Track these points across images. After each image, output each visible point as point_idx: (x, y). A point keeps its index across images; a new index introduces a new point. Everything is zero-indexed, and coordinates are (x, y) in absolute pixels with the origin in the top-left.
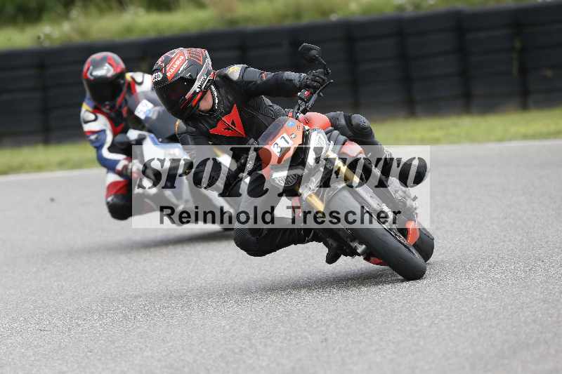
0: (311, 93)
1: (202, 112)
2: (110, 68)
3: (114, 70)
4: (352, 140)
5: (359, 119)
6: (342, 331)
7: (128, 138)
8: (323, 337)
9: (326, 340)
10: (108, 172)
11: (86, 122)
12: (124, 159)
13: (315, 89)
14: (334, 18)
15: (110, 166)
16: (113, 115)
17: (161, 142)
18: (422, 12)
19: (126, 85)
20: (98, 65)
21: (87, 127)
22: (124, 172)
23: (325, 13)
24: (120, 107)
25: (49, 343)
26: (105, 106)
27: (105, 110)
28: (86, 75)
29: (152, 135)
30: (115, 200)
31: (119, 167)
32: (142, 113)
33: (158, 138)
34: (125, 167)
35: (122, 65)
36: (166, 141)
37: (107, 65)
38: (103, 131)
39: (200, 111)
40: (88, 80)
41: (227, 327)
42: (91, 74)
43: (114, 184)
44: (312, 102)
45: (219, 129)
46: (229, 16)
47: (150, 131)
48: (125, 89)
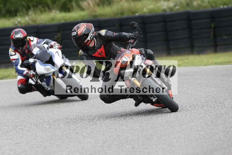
0: (134, 41)
1: (90, 47)
2: (22, 34)
3: (23, 36)
4: (148, 59)
5: (150, 51)
6: (140, 144)
7: (29, 62)
8: (133, 146)
9: (134, 147)
10: (18, 75)
11: (12, 56)
12: (27, 70)
13: (136, 39)
14: (137, 14)
15: (20, 73)
16: (22, 53)
17: (43, 63)
18: (173, 12)
19: (27, 41)
20: (16, 33)
21: (11, 58)
22: (27, 75)
23: (133, 13)
24: (25, 50)
25: (20, 149)
26: (19, 49)
27: (19, 51)
28: (12, 37)
29: (39, 61)
30: (21, 86)
31: (25, 73)
32: (35, 52)
33: (42, 62)
34: (27, 73)
35: (26, 33)
36: (45, 63)
37: (20, 33)
38: (18, 59)
39: (89, 47)
40: (13, 39)
41: (93, 142)
42: (14, 37)
43: (21, 80)
44: (135, 44)
45: (96, 54)
46: (94, 14)
47: (38, 59)
48: (27, 43)
